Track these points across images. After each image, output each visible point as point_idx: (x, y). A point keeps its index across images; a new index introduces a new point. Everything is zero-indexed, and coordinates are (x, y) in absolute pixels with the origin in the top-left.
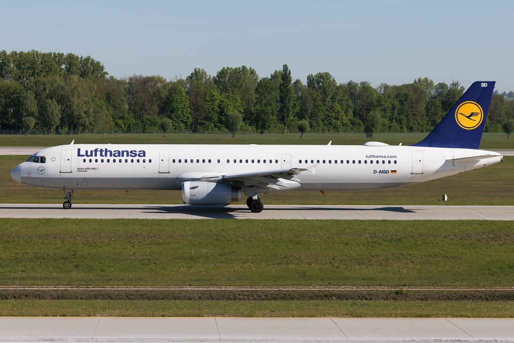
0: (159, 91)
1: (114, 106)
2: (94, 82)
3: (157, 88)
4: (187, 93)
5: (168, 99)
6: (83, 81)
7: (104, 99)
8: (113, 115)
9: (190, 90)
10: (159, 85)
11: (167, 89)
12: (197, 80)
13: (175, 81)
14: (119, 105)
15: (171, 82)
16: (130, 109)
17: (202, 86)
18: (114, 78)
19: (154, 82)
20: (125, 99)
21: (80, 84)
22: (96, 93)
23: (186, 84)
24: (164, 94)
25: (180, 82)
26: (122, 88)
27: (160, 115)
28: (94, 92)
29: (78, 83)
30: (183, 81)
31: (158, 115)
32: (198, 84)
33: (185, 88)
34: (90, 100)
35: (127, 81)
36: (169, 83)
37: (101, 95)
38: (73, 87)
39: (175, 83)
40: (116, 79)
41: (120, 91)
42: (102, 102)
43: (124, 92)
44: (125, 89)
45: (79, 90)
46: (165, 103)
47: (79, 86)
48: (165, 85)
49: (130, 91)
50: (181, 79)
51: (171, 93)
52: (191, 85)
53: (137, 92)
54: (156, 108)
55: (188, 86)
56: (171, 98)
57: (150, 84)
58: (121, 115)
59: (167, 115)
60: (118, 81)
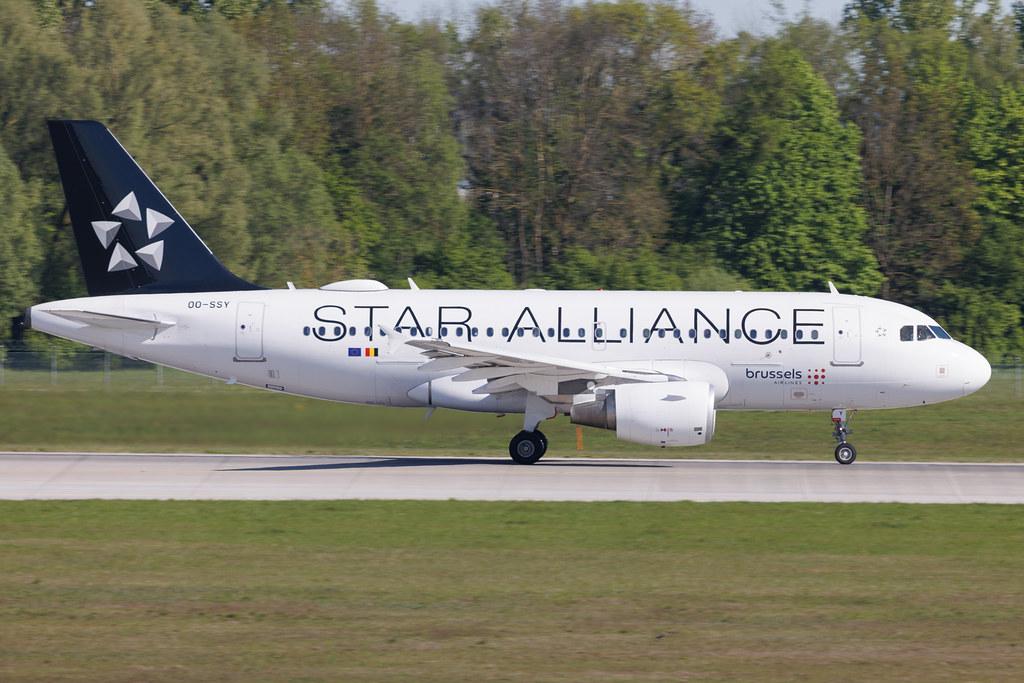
0: (669, 97)
1: (380, 192)
2: (255, 36)
3: (659, 74)
4: (849, 109)
5: (726, 144)
6: (185, 29)
7: (320, 147)
8: (374, 249)
9: (867, 87)
10: (667, 56)
11: (723, 81)
12: (910, 23)
13: (771, 30)
14: (412, 181)
15: (743, 35)
16: (482, 206)
17: (945, 68)
18: (382, 10)
19: (637, 37)
20: (453, 149)
21: (161, 48)
22: (267, 106)
23: (838, 51)
24: (703, 116)
25: (804, 37)
26: (430, 74)
27: (676, 247)
28: (251, 103)
29: (150, 40)
30: (822, 31)
31: (662, 250)
32: (916, 54)
33: (832, 76)
34: (229, 150)
35: (464, 33)
36: (732, 47)
37: (299, 120)
38: (121, 64)
39: (767, 45)
40: (392, 21)
41: (421, 96)
42: (306, 163)
43: (441, 98)
44: (453, 82)
45: (159, 83)
46: (710, 173)
47: (157, 61)
48: (707, 62)
49: (478, 92)
50: (807, 20)
51: (744, 110)
52: (871, 66)
53: (530, 103)
54: (649, 207)
55: (855, 61)
56: (745, 142)
57: (607, 49)
58: (425, 247)
59: (721, 252)
60: (407, 31)
